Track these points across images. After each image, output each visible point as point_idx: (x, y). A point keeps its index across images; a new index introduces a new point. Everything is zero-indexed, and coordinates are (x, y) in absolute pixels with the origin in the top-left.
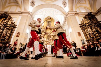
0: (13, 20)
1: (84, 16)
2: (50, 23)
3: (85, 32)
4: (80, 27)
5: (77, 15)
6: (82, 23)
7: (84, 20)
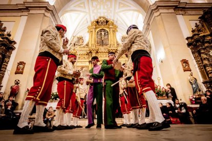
0: (5, 28)
1: (202, 13)
2: (106, 37)
3: (201, 59)
4: (189, 45)
5: (180, 12)
6: (195, 35)
7: (200, 26)
